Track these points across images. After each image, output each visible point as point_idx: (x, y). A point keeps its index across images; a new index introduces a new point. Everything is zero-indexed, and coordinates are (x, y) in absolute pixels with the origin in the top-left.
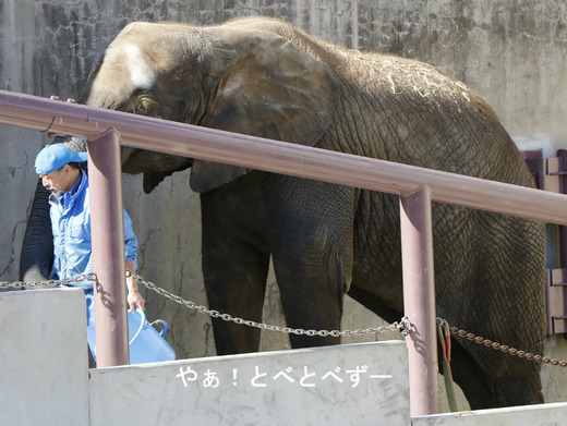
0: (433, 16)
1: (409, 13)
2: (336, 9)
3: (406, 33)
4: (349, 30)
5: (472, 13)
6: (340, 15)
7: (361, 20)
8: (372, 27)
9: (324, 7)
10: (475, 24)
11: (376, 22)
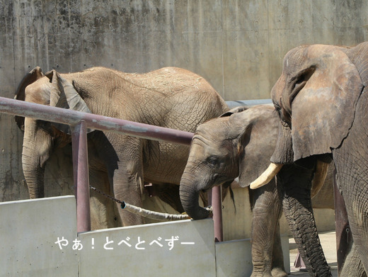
0: (85, 41)
1: (73, 39)
2: (37, 37)
3: (71, 49)
4: (44, 47)
5: (103, 40)
6: (39, 40)
7: (50, 43)
8: (55, 46)
9: (31, 36)
10: (105, 45)
11: (57, 43)
